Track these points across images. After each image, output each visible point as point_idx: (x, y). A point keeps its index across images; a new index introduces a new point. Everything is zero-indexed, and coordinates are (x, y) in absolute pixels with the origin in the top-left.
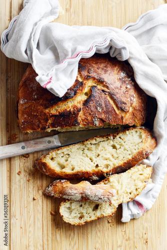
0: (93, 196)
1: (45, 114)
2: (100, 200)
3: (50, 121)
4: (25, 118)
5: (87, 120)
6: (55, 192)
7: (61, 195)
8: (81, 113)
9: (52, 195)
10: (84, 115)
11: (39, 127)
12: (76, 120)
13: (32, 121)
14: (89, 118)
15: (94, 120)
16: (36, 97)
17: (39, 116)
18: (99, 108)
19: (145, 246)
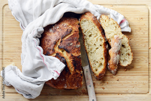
0: (118, 48)
1: (74, 74)
2: (120, 44)
3: (78, 72)
4: (75, 85)
6: (115, 69)
7: (116, 66)
10: (74, 53)
11: (80, 78)
12: (78, 57)
13: (77, 81)
14: (76, 50)
15: (77, 47)
16: (64, 79)
18: (71, 45)
19: (144, 19)
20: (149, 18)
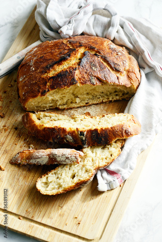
0: (60, 155)
1: (43, 78)
2: (67, 160)
3: (48, 84)
4: (26, 90)
5: (84, 78)
6: (22, 158)
7: (27, 161)
8: (77, 72)
9: (19, 162)
10: (80, 74)
11: (39, 92)
12: (74, 79)
13: (32, 89)
14: (86, 76)
15: (90, 78)
16: (34, 69)
17: (38, 83)
18: (93, 68)
19: (75, 227)
20: (74, 235)
